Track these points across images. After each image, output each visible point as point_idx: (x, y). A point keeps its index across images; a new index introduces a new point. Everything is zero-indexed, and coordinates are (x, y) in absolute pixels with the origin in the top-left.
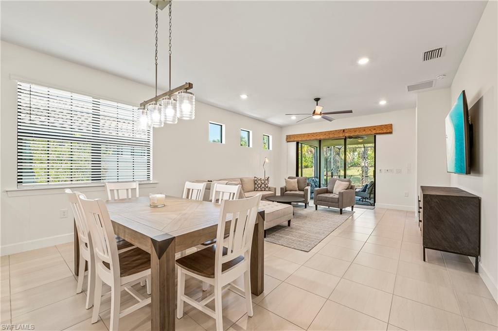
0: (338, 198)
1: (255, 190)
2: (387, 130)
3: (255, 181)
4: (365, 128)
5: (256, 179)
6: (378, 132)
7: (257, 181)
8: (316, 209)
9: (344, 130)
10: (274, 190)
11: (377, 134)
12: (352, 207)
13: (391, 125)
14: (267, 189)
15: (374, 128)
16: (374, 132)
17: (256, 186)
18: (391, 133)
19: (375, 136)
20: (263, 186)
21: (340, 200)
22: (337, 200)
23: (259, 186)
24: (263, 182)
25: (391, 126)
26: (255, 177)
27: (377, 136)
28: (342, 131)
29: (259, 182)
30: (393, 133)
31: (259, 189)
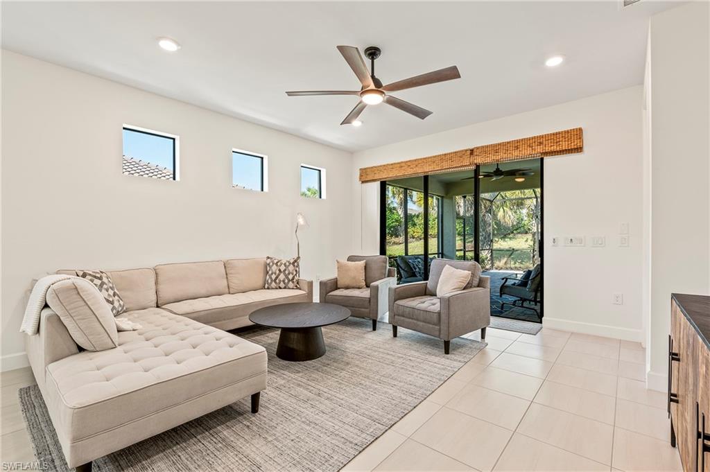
0: (439, 313)
1: (264, 288)
2: (571, 143)
3: (266, 265)
4: (518, 141)
5: (269, 261)
6: (547, 149)
7: (270, 267)
8: (395, 335)
9: (472, 151)
10: (306, 287)
11: (547, 154)
12: (483, 331)
13: (580, 130)
14: (291, 285)
15: (540, 140)
16: (539, 149)
17: (268, 277)
18: (579, 149)
19: (542, 160)
20: (282, 277)
21: (443, 317)
22: (435, 317)
23: (274, 277)
24: (283, 268)
25: (579, 133)
26: (268, 258)
27: (547, 160)
28: (469, 152)
29: (274, 268)
30: (585, 149)
31: (273, 285)
